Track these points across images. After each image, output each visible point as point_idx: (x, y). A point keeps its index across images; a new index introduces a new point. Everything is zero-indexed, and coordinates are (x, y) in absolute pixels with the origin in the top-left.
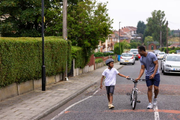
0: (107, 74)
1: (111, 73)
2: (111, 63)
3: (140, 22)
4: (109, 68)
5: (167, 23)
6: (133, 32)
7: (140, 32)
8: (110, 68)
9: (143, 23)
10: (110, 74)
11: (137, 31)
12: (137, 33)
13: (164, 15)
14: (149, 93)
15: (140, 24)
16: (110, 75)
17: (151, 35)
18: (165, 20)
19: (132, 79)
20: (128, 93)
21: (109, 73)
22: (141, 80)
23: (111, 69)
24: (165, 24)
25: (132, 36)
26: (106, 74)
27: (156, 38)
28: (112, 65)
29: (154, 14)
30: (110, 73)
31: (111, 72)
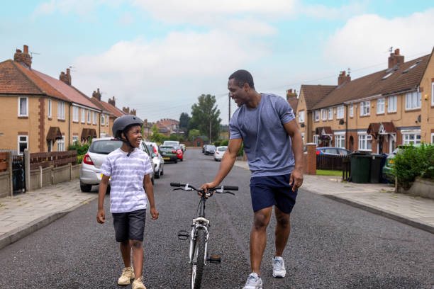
0: (115, 168)
1: (131, 168)
2: (135, 129)
3: (183, 114)
4: (123, 149)
5: (218, 112)
6: (175, 126)
7: (183, 126)
8: (130, 147)
9: (187, 115)
10: (128, 171)
11: (180, 125)
12: (180, 127)
13: (214, 101)
14: (256, 235)
15: (184, 117)
16: (126, 173)
17: (197, 128)
18: (215, 109)
19: (187, 188)
20: (182, 233)
21: (125, 165)
22: (221, 191)
23: (133, 154)
24: (215, 113)
25: (174, 130)
26: (113, 168)
27: (204, 131)
28: (136, 136)
29: (201, 99)
30: (126, 168)
31: (130, 162)
